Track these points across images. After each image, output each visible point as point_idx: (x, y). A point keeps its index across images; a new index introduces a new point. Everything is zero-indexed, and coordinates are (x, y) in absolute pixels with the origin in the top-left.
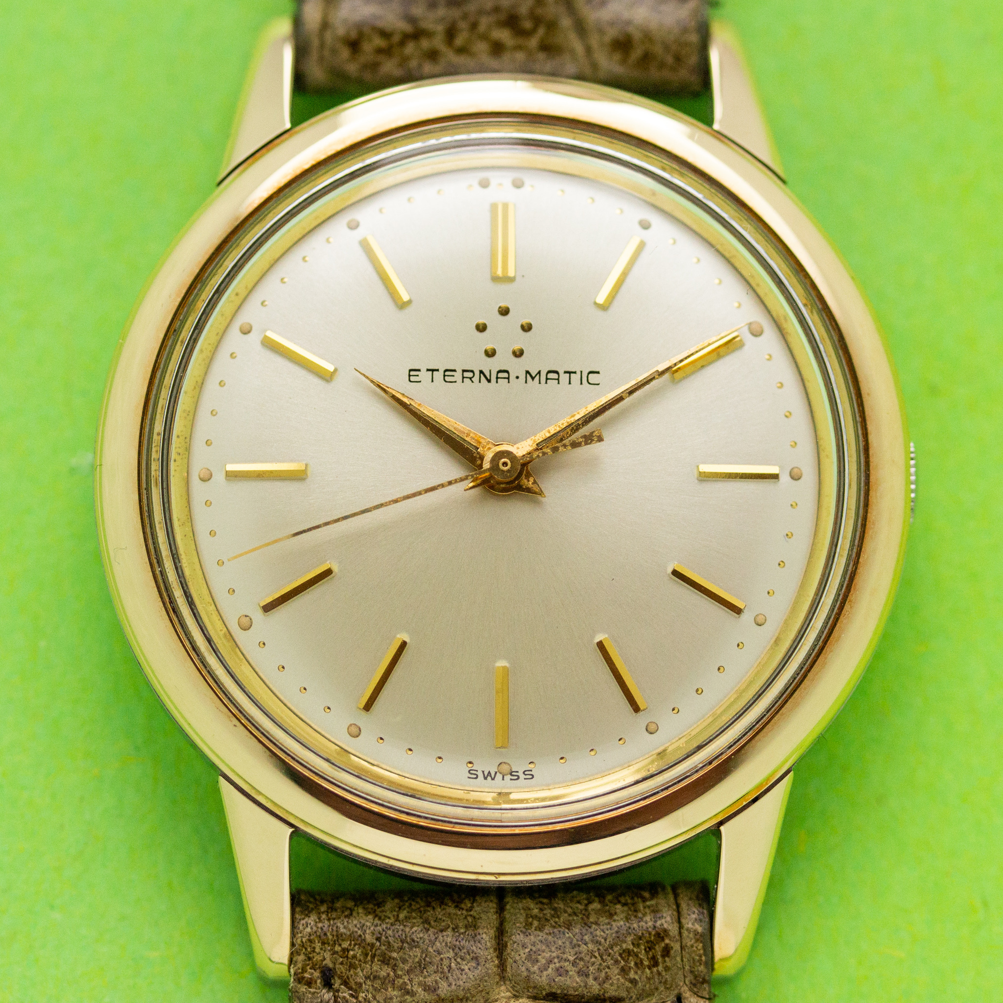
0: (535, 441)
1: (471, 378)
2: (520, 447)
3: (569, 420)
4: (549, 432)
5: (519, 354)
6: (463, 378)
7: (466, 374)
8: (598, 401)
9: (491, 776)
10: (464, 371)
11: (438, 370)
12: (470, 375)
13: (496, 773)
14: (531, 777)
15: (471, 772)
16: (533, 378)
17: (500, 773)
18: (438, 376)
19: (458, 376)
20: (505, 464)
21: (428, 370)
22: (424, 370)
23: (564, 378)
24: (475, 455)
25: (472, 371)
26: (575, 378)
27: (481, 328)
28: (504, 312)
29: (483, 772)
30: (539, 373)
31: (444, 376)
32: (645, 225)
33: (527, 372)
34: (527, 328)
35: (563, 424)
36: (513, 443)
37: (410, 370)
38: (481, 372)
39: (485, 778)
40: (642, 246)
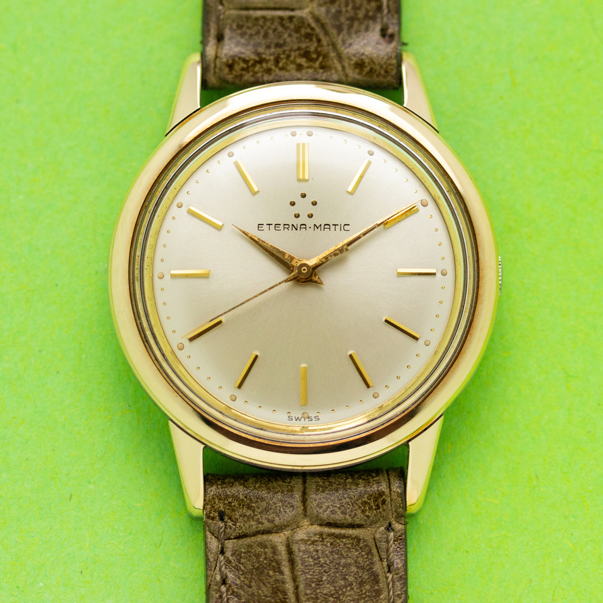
0: (318, 259)
1: (288, 228)
2: (311, 261)
3: (335, 248)
4: (325, 254)
5: (310, 216)
6: (284, 228)
7: (286, 226)
8: (349, 239)
9: (299, 419)
10: (284, 225)
11: (272, 224)
12: (287, 226)
13: (301, 418)
14: (318, 419)
15: (290, 417)
16: (318, 228)
17: (303, 418)
18: (272, 227)
19: (281, 227)
20: (304, 270)
21: (267, 224)
22: (265, 224)
23: (333, 228)
24: (290, 265)
25: (288, 225)
26: (338, 228)
27: (293, 204)
28: (304, 196)
29: (295, 417)
30: (320, 225)
31: (275, 227)
32: (371, 154)
33: (315, 225)
34: (314, 204)
35: (332, 250)
36: (308, 259)
37: (259, 225)
38: (293, 225)
39: (296, 420)
40: (369, 163)
